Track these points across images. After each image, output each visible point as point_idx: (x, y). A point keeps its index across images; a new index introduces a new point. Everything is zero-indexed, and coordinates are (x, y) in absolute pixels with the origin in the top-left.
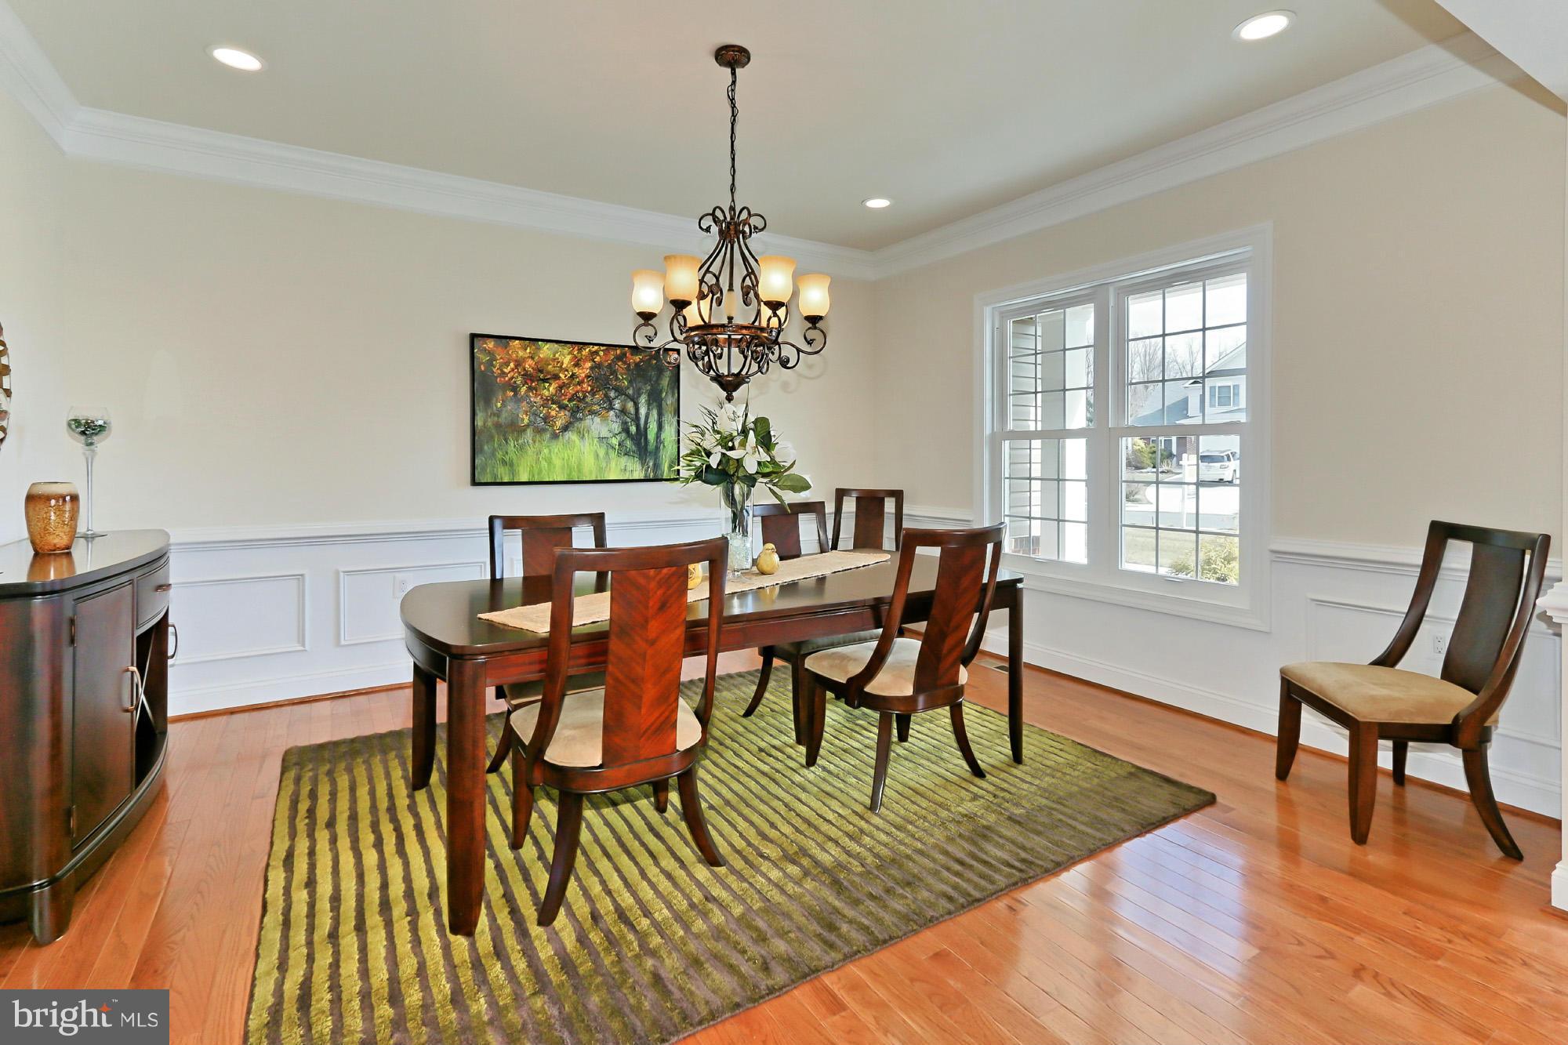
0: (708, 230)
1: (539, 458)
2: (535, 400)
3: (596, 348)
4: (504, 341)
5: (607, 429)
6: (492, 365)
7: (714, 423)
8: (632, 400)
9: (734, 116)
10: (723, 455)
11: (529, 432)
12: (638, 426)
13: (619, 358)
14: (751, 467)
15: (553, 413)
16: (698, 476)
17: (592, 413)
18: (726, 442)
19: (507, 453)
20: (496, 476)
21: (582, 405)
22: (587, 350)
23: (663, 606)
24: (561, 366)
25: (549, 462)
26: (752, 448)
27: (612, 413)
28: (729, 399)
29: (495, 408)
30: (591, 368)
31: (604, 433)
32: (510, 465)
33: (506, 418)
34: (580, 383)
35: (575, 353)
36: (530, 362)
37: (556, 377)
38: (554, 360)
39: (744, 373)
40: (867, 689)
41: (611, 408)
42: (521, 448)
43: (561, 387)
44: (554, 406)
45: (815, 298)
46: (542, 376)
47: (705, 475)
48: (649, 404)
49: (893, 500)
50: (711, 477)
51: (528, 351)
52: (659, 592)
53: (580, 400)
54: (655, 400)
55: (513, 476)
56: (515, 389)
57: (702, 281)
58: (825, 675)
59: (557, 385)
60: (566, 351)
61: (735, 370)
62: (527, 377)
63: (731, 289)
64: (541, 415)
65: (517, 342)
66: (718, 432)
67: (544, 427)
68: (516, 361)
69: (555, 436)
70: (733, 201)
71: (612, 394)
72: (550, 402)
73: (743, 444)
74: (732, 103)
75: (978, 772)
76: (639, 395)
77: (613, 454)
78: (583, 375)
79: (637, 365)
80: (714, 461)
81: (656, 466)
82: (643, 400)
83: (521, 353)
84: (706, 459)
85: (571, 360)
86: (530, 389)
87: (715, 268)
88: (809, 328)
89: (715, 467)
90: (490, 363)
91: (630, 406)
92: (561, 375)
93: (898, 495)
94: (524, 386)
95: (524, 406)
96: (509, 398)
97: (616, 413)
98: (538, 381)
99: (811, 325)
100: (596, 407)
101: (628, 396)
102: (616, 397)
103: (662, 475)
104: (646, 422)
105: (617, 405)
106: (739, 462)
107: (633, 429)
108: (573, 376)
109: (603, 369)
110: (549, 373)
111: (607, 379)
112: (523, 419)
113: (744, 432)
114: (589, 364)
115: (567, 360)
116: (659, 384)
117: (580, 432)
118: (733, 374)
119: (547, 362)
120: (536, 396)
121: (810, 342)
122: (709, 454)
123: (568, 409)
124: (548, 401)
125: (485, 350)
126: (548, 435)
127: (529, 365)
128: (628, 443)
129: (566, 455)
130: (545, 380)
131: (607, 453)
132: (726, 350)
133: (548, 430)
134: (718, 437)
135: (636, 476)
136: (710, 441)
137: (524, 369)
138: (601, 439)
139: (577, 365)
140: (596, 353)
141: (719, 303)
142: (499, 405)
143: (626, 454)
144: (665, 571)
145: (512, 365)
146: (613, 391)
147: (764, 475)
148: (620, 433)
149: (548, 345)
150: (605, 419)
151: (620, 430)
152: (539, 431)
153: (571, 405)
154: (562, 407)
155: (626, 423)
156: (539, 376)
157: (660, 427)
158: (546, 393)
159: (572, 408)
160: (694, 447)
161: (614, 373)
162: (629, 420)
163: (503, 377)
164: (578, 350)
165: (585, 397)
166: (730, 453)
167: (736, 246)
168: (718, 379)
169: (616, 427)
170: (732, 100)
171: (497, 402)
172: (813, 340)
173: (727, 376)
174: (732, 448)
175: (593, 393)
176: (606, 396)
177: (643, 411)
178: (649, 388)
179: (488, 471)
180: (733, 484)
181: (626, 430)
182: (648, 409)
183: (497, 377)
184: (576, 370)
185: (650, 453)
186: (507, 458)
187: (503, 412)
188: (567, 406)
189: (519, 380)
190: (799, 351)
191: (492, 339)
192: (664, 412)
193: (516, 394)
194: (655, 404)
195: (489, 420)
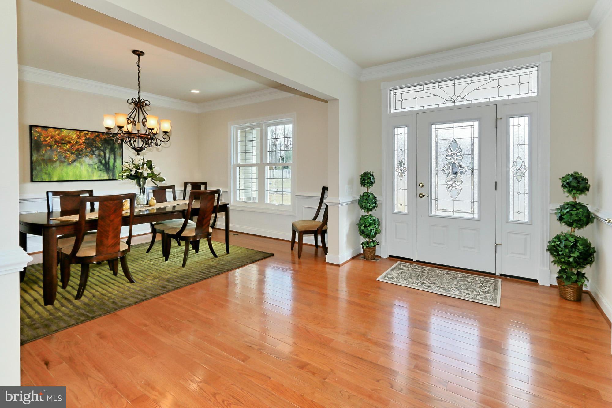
0: (130, 103)
1: (62, 172)
2: (60, 150)
3: (87, 132)
4: (45, 128)
5: (92, 161)
6: (40, 137)
7: (133, 161)
8: (103, 151)
9: (139, 71)
10: (136, 171)
11: (58, 163)
12: (105, 161)
13: (97, 136)
14: (145, 174)
15: (68, 155)
16: (128, 177)
17: (86, 156)
18: (137, 167)
19: (47, 170)
20: (42, 179)
21: (81, 153)
22: (83, 133)
23: (115, 211)
24: (72, 139)
25: (67, 173)
26: (145, 169)
27: (94, 156)
28: (138, 154)
29: (41, 153)
30: (85, 140)
31: (91, 163)
32: (49, 175)
33: (47, 157)
34: (80, 145)
35: (78, 134)
36: (58, 136)
37: (70, 142)
38: (69, 136)
39: (143, 147)
40: (182, 235)
41: (94, 154)
42: (54, 168)
43: (72, 146)
44: (69, 153)
45: (166, 126)
46: (63, 142)
47: (131, 177)
48: (110, 153)
49: (204, 185)
50: (132, 177)
51: (57, 132)
52: (114, 207)
53: (80, 151)
54: (113, 151)
55: (51, 178)
56: (51, 146)
57: (128, 119)
58: (170, 233)
59: (70, 145)
60: (74, 133)
61: (140, 146)
62: (56, 142)
63: (138, 122)
64: (63, 156)
65: (52, 129)
66: (134, 164)
67: (64, 160)
68: (51, 136)
69: (69, 164)
70: (139, 96)
71: (94, 149)
72: (67, 152)
73: (142, 168)
74: (138, 67)
75: (215, 256)
76: (106, 150)
77: (95, 171)
78: (82, 142)
79: (105, 139)
80: (133, 173)
81: (113, 175)
82: (107, 152)
83: (53, 133)
84: (130, 172)
85: (76, 137)
86: (58, 146)
87: (133, 116)
88: (164, 135)
89: (133, 174)
90: (39, 136)
91: (102, 153)
92: (72, 142)
93: (206, 184)
94: (55, 145)
95: (55, 153)
96: (48, 150)
97: (96, 156)
98: (61, 143)
99: (165, 134)
100: (87, 154)
101: (101, 150)
102: (96, 150)
103: (116, 178)
104: (109, 159)
105: (96, 153)
106: (141, 173)
107: (103, 162)
108: (77, 142)
109: (90, 140)
110: (66, 141)
111: (92, 144)
112: (55, 158)
113: (143, 164)
114: (84, 138)
115: (74, 136)
116: (114, 146)
117: (80, 162)
118: (139, 147)
119: (66, 137)
120: (61, 149)
121: (164, 139)
122: (131, 171)
123: (75, 154)
124: (65, 151)
125: (37, 131)
126: (66, 164)
127: (57, 138)
128: (101, 167)
129: (74, 171)
130: (64, 143)
131: (92, 170)
132: (137, 139)
133: (66, 162)
134: (134, 166)
135: (105, 179)
136: (131, 167)
137: (55, 139)
138: (90, 165)
139: (78, 138)
140: (87, 134)
141: (135, 125)
142: (44, 152)
143: (100, 171)
144: (116, 202)
145: (49, 137)
146: (95, 148)
147: (150, 177)
148: (98, 163)
149: (66, 130)
150: (91, 158)
151: (98, 162)
152: (63, 162)
153: (76, 153)
154: (72, 153)
155: (100, 159)
156: (62, 142)
157: (115, 161)
158: (65, 148)
159: (77, 154)
160: (126, 168)
161: (95, 141)
162: (101, 158)
163: (45, 142)
164: (79, 133)
165: (82, 150)
166: (138, 170)
167: (140, 109)
168: (134, 148)
169: (96, 160)
170: (138, 66)
171: (43, 151)
172: (166, 138)
173: (137, 148)
174: (139, 169)
175: (86, 148)
176: (92, 150)
177: (107, 155)
178: (110, 147)
179: (39, 177)
180: (140, 180)
181: (100, 162)
182: (110, 155)
183: (42, 142)
184: (78, 140)
185: (111, 170)
186: (48, 172)
187: (46, 155)
188: (75, 153)
189: (53, 143)
190: (161, 141)
191: (40, 128)
192: (116, 156)
193: (51, 148)
194: (112, 153)
195: (39, 158)
